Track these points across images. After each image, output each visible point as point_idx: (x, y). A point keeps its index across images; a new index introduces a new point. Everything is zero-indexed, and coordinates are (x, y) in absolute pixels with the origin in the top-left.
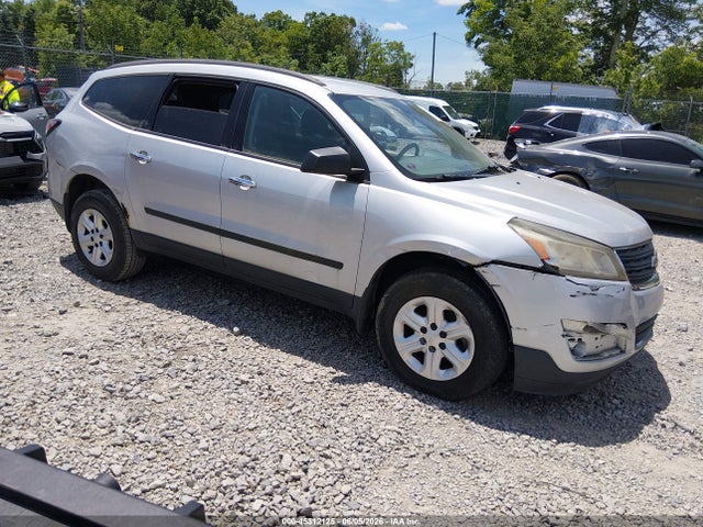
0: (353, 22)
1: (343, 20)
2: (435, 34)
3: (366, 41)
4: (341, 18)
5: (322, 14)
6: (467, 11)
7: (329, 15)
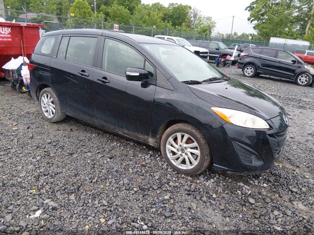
0: (190, 8)
1: (185, 7)
2: (234, 17)
3: (195, 16)
4: (185, 6)
5: (176, 4)
6: (248, 9)
7: (179, 4)
